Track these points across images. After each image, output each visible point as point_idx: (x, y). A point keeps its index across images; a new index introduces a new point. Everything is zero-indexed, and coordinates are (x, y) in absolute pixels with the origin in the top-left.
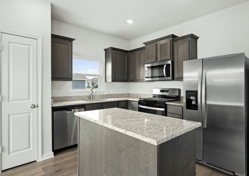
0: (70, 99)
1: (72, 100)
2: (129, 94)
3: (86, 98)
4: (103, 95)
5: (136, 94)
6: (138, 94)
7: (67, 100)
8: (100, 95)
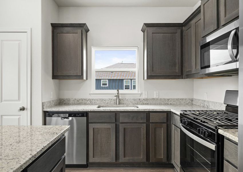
0: (89, 102)
1: (92, 104)
2: (192, 100)
3: (112, 103)
4: (139, 99)
5: (202, 101)
6: (205, 101)
7: (85, 104)
8: (134, 100)
